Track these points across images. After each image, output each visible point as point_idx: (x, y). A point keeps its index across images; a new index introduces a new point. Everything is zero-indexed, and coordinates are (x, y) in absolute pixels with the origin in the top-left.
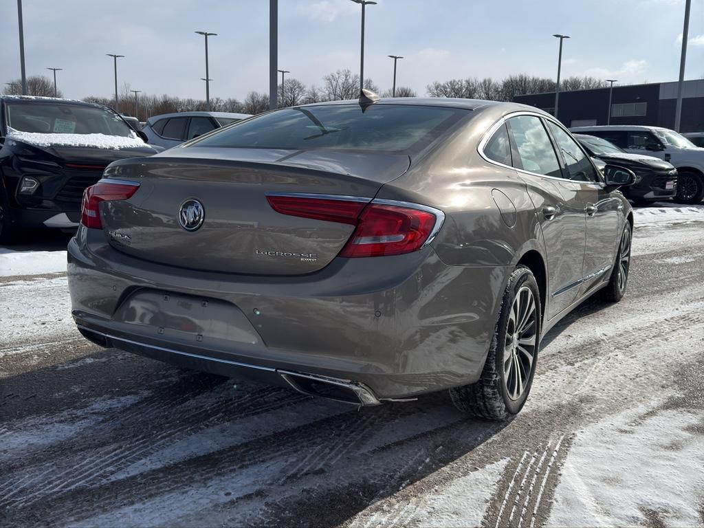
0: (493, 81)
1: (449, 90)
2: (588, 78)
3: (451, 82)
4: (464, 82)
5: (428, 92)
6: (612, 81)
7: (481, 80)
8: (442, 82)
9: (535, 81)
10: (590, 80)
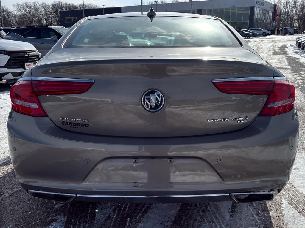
0: (47, 3)
1: (25, 7)
2: (89, 3)
3: (25, 3)
4: (32, 4)
5: (14, 8)
6: (103, 5)
7: (40, 3)
8: (21, 3)
9: (66, 4)
10: (90, 5)
